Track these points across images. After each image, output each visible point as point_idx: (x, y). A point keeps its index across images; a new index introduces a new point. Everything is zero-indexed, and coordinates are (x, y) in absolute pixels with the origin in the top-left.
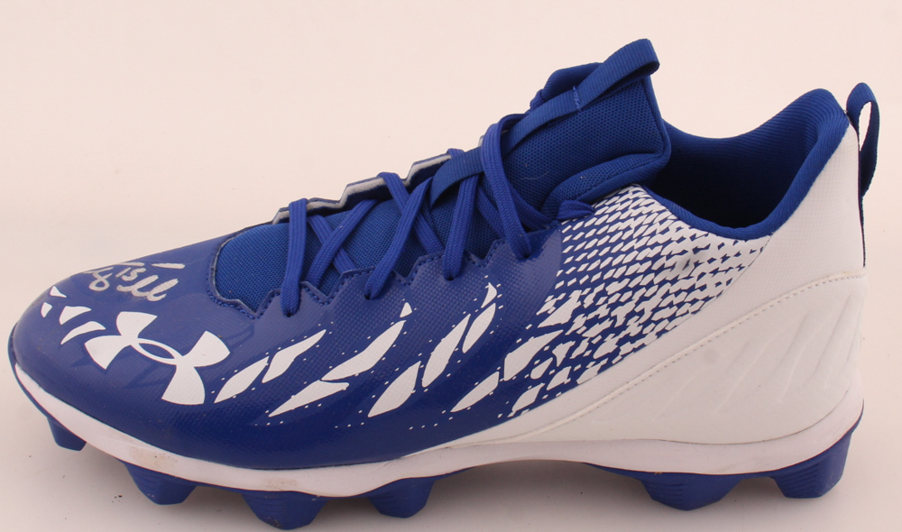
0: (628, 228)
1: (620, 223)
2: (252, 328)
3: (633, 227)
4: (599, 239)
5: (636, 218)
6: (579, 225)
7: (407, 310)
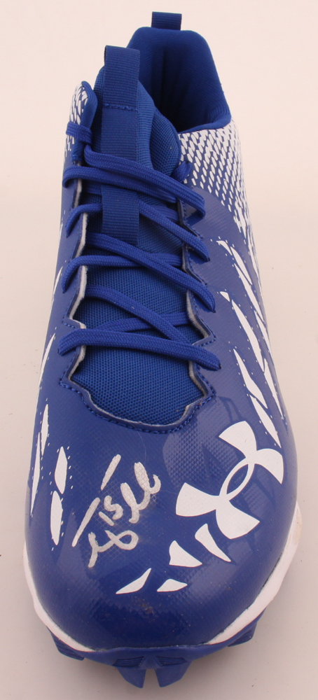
0: (212, 153)
1: (205, 155)
2: (224, 400)
3: (212, 150)
4: (211, 170)
5: (206, 145)
6: (195, 174)
7: (225, 295)
